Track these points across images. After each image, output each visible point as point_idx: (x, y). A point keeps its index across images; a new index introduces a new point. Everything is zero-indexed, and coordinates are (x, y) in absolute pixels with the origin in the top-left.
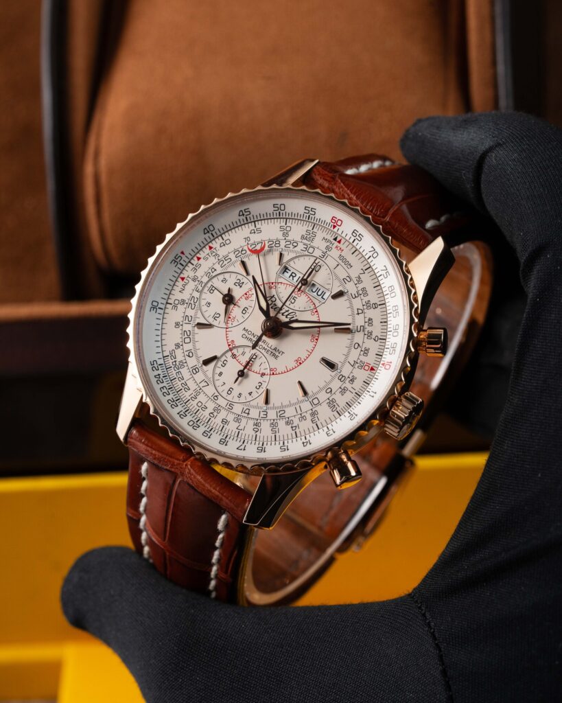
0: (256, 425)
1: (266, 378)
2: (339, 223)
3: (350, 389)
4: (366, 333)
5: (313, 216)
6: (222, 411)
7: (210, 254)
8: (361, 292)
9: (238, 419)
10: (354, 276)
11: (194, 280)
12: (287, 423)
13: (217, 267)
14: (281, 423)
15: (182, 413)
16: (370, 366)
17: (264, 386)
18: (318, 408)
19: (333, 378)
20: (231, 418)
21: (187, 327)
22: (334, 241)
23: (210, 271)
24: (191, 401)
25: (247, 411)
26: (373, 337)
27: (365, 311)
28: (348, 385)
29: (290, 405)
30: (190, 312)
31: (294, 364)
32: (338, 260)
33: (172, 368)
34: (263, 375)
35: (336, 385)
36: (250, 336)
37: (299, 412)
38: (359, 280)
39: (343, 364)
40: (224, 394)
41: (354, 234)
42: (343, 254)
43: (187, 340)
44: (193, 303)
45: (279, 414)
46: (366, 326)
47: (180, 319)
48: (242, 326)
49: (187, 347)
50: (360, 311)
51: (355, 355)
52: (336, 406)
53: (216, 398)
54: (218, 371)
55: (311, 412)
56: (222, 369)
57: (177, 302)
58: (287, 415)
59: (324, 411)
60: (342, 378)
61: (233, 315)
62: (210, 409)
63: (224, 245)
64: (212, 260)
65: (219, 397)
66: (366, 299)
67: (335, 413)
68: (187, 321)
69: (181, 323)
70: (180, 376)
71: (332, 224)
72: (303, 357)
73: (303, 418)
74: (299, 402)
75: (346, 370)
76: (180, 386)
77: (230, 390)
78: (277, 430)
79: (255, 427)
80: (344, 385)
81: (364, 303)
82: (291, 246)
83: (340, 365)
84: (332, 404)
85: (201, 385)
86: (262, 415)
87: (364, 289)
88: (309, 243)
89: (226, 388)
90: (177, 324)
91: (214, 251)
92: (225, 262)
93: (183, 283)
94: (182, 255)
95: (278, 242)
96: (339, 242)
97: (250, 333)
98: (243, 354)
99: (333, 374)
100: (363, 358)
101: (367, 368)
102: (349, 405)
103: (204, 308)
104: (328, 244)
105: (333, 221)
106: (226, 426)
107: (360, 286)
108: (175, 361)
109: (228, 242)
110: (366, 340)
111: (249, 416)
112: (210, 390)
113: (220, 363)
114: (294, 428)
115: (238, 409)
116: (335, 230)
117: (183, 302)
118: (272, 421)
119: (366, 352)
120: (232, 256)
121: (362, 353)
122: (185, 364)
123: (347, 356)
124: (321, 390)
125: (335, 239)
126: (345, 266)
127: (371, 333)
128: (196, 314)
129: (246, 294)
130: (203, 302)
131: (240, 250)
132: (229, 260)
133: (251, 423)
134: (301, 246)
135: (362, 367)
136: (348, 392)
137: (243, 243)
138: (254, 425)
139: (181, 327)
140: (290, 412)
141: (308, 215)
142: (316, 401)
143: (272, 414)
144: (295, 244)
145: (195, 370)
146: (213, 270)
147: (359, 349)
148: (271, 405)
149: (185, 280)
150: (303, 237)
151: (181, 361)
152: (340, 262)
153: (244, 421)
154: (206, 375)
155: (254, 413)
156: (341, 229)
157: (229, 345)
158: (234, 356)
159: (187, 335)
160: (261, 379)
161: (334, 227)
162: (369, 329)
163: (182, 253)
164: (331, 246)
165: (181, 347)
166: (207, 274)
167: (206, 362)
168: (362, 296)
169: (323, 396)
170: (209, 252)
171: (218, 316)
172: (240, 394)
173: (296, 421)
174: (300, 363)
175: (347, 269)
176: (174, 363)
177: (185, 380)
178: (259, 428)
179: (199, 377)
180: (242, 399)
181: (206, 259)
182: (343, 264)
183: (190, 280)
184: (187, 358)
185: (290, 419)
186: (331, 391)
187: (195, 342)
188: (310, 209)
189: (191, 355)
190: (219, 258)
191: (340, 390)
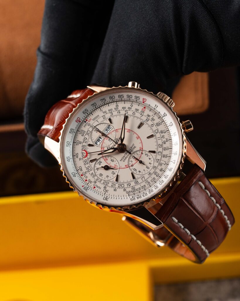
0: (164, 156)
1: (143, 152)
2: (79, 119)
3: (152, 117)
4: (129, 110)
5: (74, 130)
6: (156, 171)
7: (85, 175)
8: (110, 112)
9: (161, 164)
10: (102, 114)
11: (95, 182)
12: (165, 143)
13: (91, 172)
14: (164, 146)
15: (156, 188)
16: (143, 108)
17: (147, 153)
18: (160, 130)
19: (147, 124)
20: (160, 167)
21: (117, 186)
22: (86, 123)
23: (92, 175)
24: (150, 185)
25: (158, 160)
26: (130, 107)
27: (119, 110)
28: (151, 118)
29: (157, 142)
30: (110, 184)
31: (139, 140)
32: (95, 121)
33: (134, 193)
34: (142, 153)
35: (150, 123)
36: (124, 158)
37: (160, 138)
38: (105, 112)
39: (141, 119)
40: (149, 170)
41: (84, 113)
42: (92, 119)
43: (123, 186)
44: (106, 183)
45: (160, 147)
46: (126, 109)
47: (113, 189)
48: (119, 162)
49: (126, 186)
50: (119, 112)
51: (138, 115)
52: (159, 123)
53: (150, 174)
54: (138, 173)
55: (161, 133)
56: (138, 171)
57: (105, 190)
58: (161, 143)
59: (161, 128)
60: (147, 120)
61: (114, 166)
62: (155, 176)
63: (81, 169)
64: (88, 175)
65: (150, 172)
66: (114, 110)
67: (162, 123)
68: (114, 186)
69: (115, 188)
70: (138, 189)
71: (78, 123)
72: (137, 136)
73: (163, 137)
74: (156, 138)
75: (144, 118)
76: (143, 189)
77: (147, 168)
78: (167, 148)
79: (165, 157)
80: (151, 119)
81: (115, 110)
82: (86, 141)
83: (141, 121)
84: (158, 124)
85: (144, 180)
86: (160, 154)
87: (109, 110)
88: (85, 133)
89: (146, 169)
90: (115, 190)
91: (83, 173)
92: (89, 169)
93: (96, 187)
94: (84, 187)
95: (83, 146)
96: (87, 120)
97: (123, 158)
98: (132, 161)
99: (145, 123)
100: (140, 111)
101: (144, 110)
102: (159, 117)
103: (109, 178)
104: (87, 125)
105: (77, 122)
106: (163, 170)
107: (108, 112)
108: (132, 191)
109: (80, 168)
110: (132, 110)
111: (160, 159)
112: (146, 176)
113: (135, 172)
114: (167, 141)
115: (156, 164)
116: (81, 121)
117: (105, 187)
118: (163, 150)
119: (137, 110)
120: (87, 166)
121: (137, 111)
122: (134, 187)
123: (138, 118)
124: (151, 129)
125: (85, 122)
126: (98, 118)
127: (129, 108)
128: (111, 182)
129: (105, 160)
130: (106, 179)
131: (85, 162)
132: (89, 167)
133: (163, 159)
134: (87, 136)
135: (143, 112)
136: (154, 118)
137: (82, 161)
138: (164, 157)
139: (116, 189)
140: (160, 142)
141: (73, 132)
142: (156, 131)
143: (160, 150)
144: (85, 139)
145: (137, 183)
146: (92, 174)
147: (135, 113)
148: (156, 150)
149: (95, 187)
150: (82, 136)
151: (132, 189)
152: (96, 120)
153: (162, 162)
154: (139, 178)
155: (159, 157)
156: (81, 119)
157: (127, 167)
158: (132, 166)
159: (120, 186)
160: (144, 154)
161: (80, 121)
162: (127, 109)
163: (83, 186)
164: (88, 124)
165: (125, 188)
166: (94, 177)
167: (134, 177)
168: (112, 111)
169: (154, 128)
170: (84, 176)
171: (113, 172)
172: (150, 163)
173: (164, 140)
174: (139, 137)
175: (99, 117)
176: (132, 192)
177: (140, 187)
178: (166, 155)
179: (140, 181)
180: (152, 162)
181: (87, 177)
182: (97, 119)
183: (95, 184)
184: (130, 186)
185: (163, 142)
186: (153, 125)
187: (124, 182)
188: (71, 131)
189: (129, 184)
190: (87, 171)
191: (152, 121)
